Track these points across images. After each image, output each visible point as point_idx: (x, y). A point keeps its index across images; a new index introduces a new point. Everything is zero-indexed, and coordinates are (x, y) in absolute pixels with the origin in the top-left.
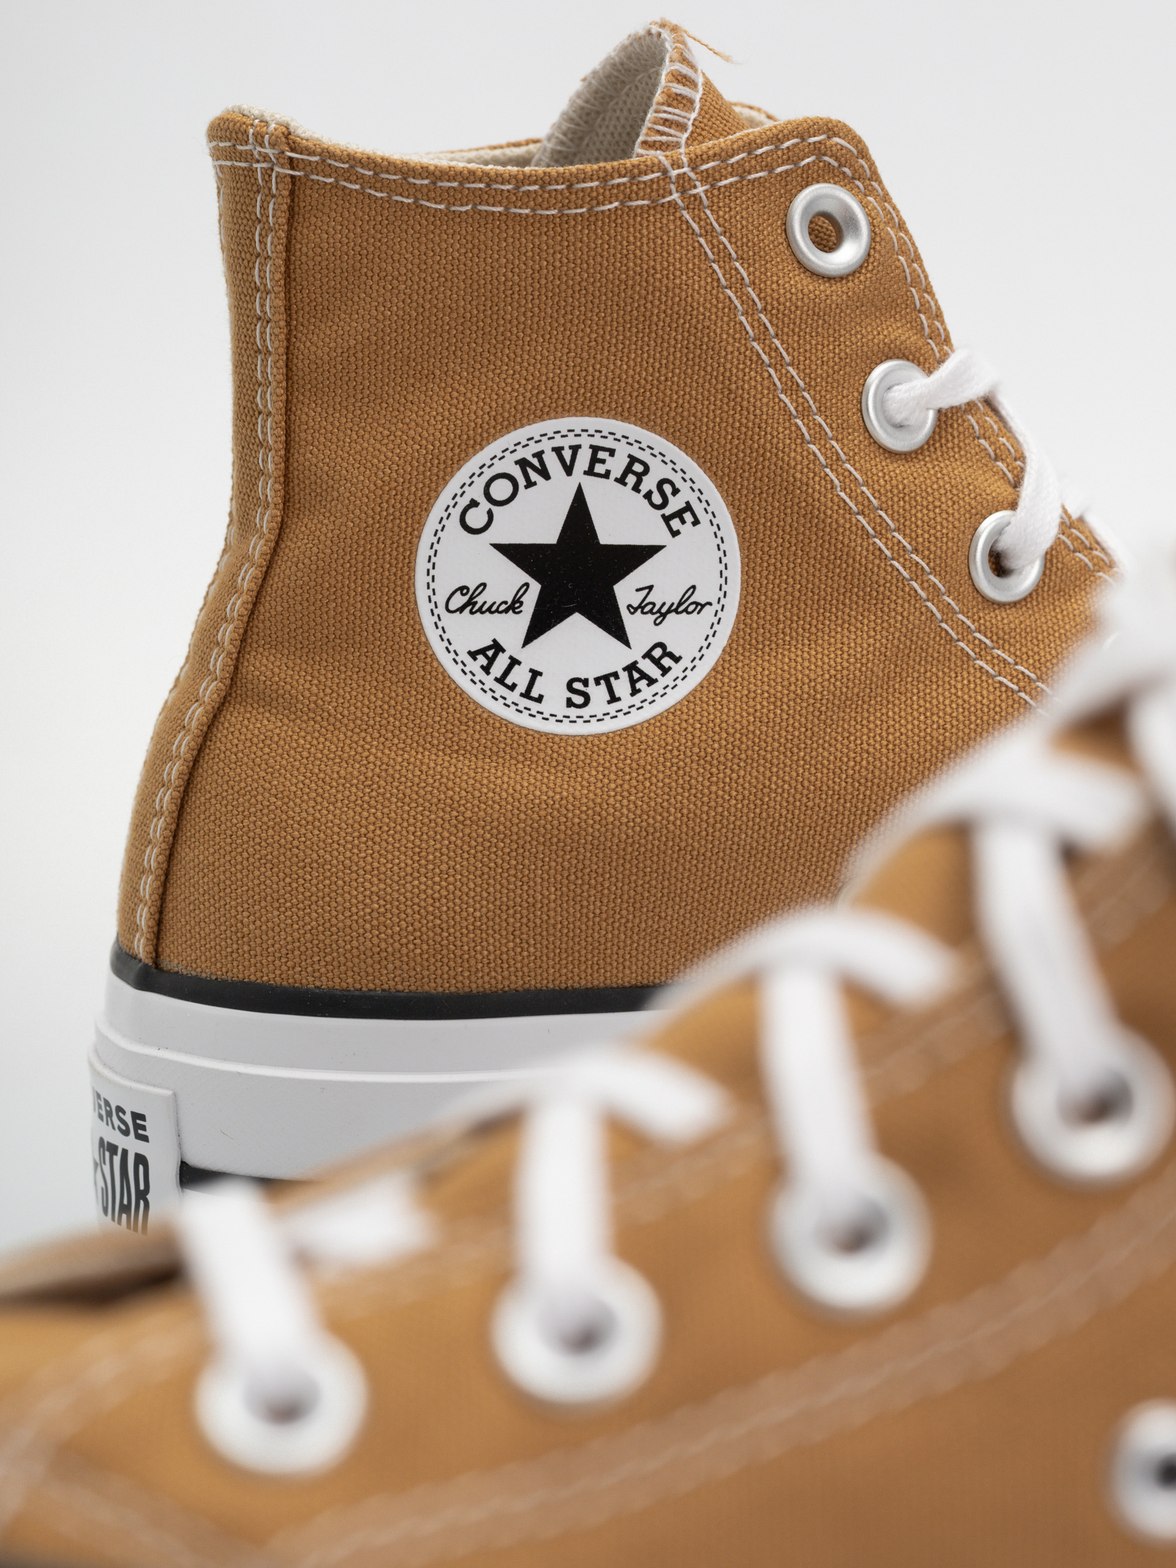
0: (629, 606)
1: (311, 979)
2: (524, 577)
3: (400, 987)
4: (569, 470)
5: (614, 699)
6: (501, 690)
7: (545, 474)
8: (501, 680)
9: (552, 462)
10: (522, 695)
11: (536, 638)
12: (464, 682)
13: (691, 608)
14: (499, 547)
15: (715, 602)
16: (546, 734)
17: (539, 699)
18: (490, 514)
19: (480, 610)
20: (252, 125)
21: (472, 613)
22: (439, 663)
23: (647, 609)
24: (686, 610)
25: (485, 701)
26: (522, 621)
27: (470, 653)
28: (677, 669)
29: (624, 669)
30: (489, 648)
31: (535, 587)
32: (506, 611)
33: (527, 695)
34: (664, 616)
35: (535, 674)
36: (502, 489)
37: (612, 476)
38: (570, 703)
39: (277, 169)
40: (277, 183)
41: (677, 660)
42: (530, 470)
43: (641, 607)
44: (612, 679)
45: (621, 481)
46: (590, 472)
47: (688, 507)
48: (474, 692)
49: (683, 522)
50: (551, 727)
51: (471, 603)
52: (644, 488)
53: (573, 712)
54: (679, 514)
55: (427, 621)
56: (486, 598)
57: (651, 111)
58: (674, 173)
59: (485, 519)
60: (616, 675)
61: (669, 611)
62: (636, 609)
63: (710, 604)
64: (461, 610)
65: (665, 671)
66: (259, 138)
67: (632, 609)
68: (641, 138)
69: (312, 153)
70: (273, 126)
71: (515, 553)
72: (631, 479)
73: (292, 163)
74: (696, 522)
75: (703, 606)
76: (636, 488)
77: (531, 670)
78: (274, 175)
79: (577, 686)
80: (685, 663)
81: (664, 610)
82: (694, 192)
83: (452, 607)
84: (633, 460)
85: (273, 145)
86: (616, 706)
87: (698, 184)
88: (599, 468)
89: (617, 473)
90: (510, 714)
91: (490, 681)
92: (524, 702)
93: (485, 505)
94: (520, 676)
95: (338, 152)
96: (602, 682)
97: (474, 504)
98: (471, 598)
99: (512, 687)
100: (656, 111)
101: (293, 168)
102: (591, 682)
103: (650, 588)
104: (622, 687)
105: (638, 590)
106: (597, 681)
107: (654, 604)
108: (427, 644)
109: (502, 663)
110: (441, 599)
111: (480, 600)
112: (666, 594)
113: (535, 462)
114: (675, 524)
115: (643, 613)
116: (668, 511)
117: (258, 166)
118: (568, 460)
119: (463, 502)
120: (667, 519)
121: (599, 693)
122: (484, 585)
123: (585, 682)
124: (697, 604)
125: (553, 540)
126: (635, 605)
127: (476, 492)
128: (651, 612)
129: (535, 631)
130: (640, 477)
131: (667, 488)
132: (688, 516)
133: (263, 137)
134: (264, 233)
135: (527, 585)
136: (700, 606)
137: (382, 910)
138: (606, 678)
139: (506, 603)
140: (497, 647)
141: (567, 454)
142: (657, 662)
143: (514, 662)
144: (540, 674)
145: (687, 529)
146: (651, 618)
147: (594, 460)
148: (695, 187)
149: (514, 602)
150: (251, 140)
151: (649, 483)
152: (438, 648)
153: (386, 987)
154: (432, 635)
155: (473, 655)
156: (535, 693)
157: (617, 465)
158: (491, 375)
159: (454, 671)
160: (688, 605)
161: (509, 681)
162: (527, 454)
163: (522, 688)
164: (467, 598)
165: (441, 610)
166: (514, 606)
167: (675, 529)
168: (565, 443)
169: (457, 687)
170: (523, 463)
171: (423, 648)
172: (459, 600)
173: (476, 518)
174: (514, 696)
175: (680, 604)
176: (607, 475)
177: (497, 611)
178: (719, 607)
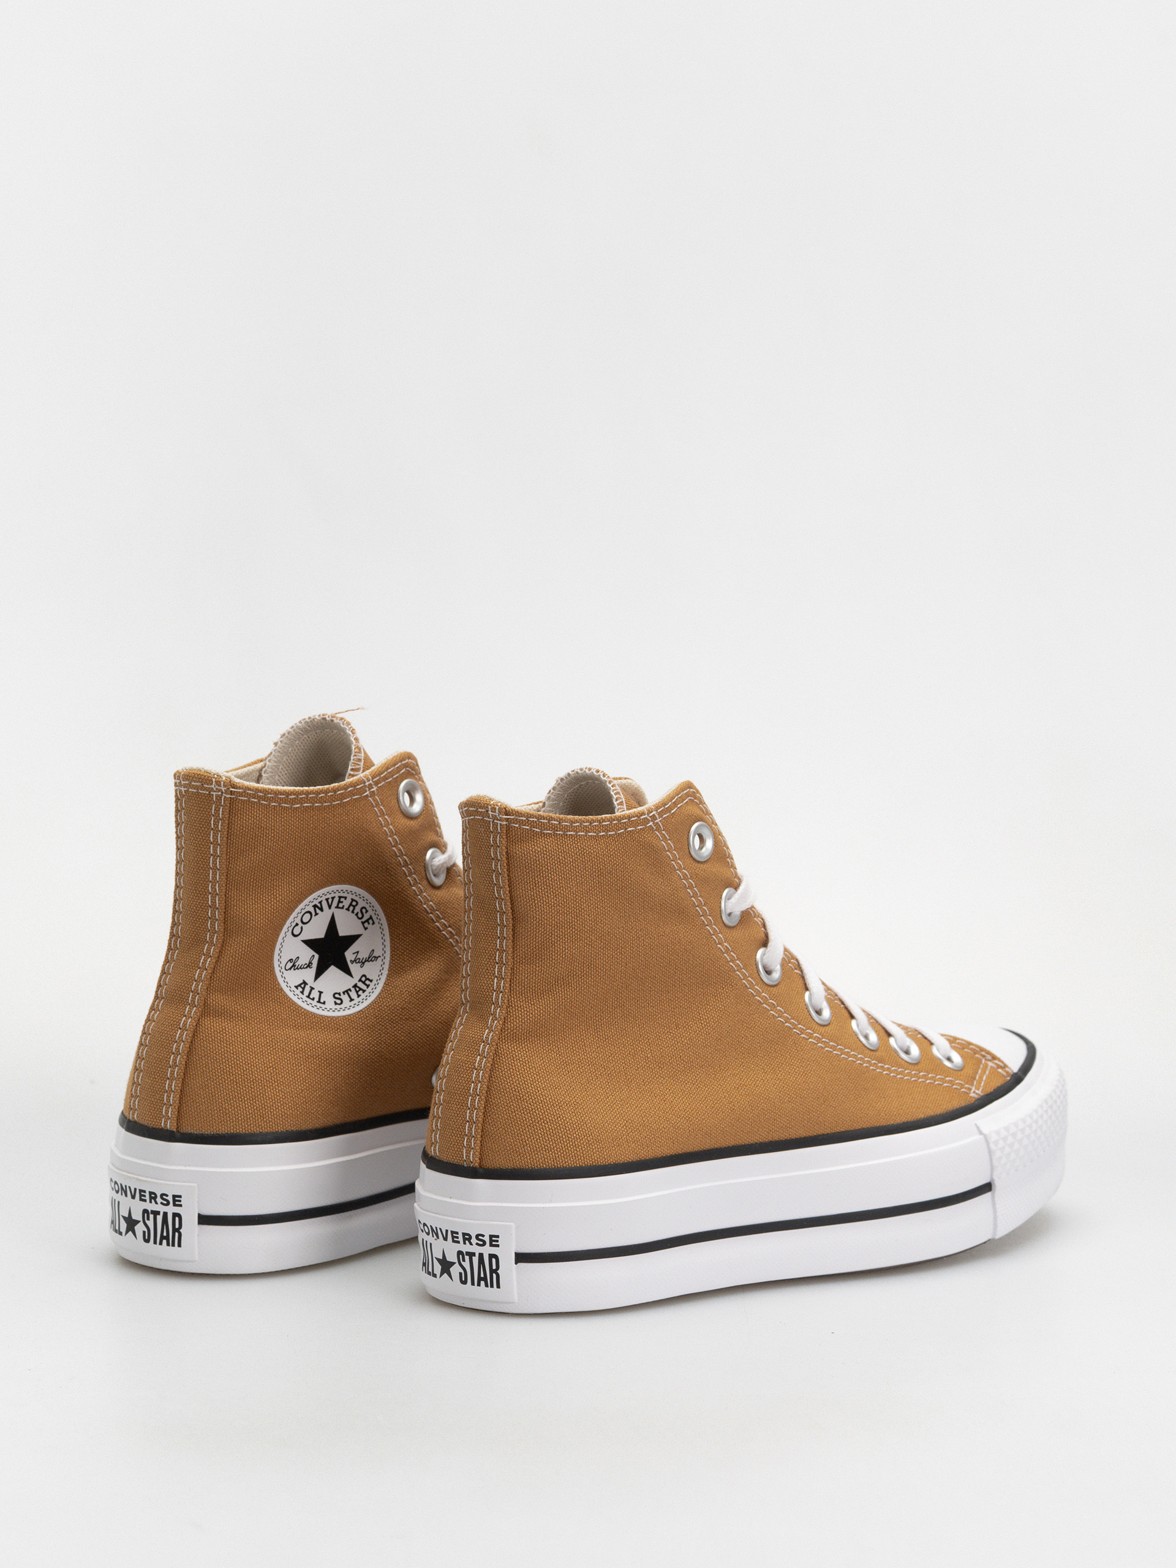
0: (351, 961)
1: (258, 1129)
2: (313, 953)
3: (293, 1129)
4: (330, 907)
5: (352, 1000)
6: (309, 1001)
7: (321, 909)
8: (308, 997)
9: (325, 905)
10: (317, 1002)
11: (318, 977)
12: (295, 999)
13: (373, 959)
14: (303, 941)
15: (381, 955)
16: (330, 1017)
17: (324, 1003)
18: (302, 928)
19: (297, 968)
20: (214, 777)
21: (294, 970)
22: (284, 992)
23: (357, 961)
24: (371, 960)
25: (304, 1005)
26: (312, 971)
27: (295, 987)
28: (372, 985)
29: (353, 987)
30: (302, 984)
31: (317, 956)
32: (306, 968)
33: (319, 1002)
34: (364, 963)
35: (321, 993)
36: (306, 918)
37: (345, 908)
38: (336, 1003)
39: (224, 795)
40: (224, 801)
41: (371, 981)
42: (317, 909)
43: (355, 960)
44: (349, 992)
45: (348, 909)
46: (337, 907)
47: (371, 918)
48: (299, 1002)
49: (369, 924)
50: (331, 1014)
51: (294, 965)
52: (355, 912)
53: (338, 1007)
54: (367, 921)
55: (278, 974)
56: (299, 963)
57: (352, 756)
58: (367, 784)
59: (300, 930)
60: (350, 990)
61: (365, 961)
62: (353, 962)
63: (380, 956)
64: (290, 969)
65: (368, 986)
66: (218, 783)
67: (352, 962)
68: (350, 767)
69: (240, 788)
70: (224, 778)
71: (309, 943)
72: (351, 908)
73: (232, 793)
74: (373, 923)
75: (377, 958)
76: (353, 912)
77: (319, 991)
78: (223, 797)
79: (337, 996)
80: (374, 982)
81: (363, 961)
82: (372, 790)
83: (287, 968)
84: (353, 900)
85: (225, 786)
86: (353, 1002)
87: (374, 786)
88: (341, 905)
89: (346, 907)
90: (314, 1010)
91: (304, 997)
92: (319, 1005)
93: (300, 924)
94: (315, 994)
95: (252, 788)
96: (346, 993)
97: (297, 925)
98: (294, 963)
99: (313, 999)
100: (355, 756)
101: (231, 795)
102: (342, 994)
103: (358, 952)
104: (353, 994)
105: (354, 954)
106: (344, 993)
107: (359, 959)
108: (279, 984)
109: (307, 989)
110: (283, 965)
111: (297, 964)
112: (363, 955)
113: (319, 905)
114: (366, 925)
115: (356, 963)
116: (363, 920)
117: (214, 793)
118: (330, 902)
119: (294, 924)
120: (363, 923)
121: (345, 998)
122: (298, 958)
123: (339, 994)
124: (375, 957)
125: (322, 936)
126: (353, 960)
127: (298, 921)
128: (359, 962)
129: (318, 974)
130: (354, 907)
131: (364, 910)
132: (371, 921)
133: (220, 783)
134: (216, 821)
135: (313, 956)
136: (376, 958)
137: (284, 1097)
138: (347, 991)
139: (306, 964)
140: (305, 983)
141: (330, 901)
142: (364, 983)
143: (312, 989)
144: (322, 992)
145: (370, 926)
146: (359, 965)
147: (339, 902)
148: (373, 788)
149: (309, 963)
150: (214, 783)
151: (357, 909)
152: (283, 985)
153: (287, 1129)
154: (280, 980)
155: (296, 987)
156: (322, 1001)
157: (346, 903)
158: (306, 872)
159: (290, 995)
160: (372, 958)
161: (311, 997)
162: (316, 902)
163: (317, 999)
164: (292, 964)
165: (283, 970)
166: (309, 965)
167: (366, 927)
168: (329, 896)
169: (293, 1001)
170: (315, 906)
171: (277, 986)
172: (290, 965)
173: (297, 931)
174: (315, 1003)
175: (369, 958)
176: (343, 908)
177: (303, 968)
178: (383, 958)
